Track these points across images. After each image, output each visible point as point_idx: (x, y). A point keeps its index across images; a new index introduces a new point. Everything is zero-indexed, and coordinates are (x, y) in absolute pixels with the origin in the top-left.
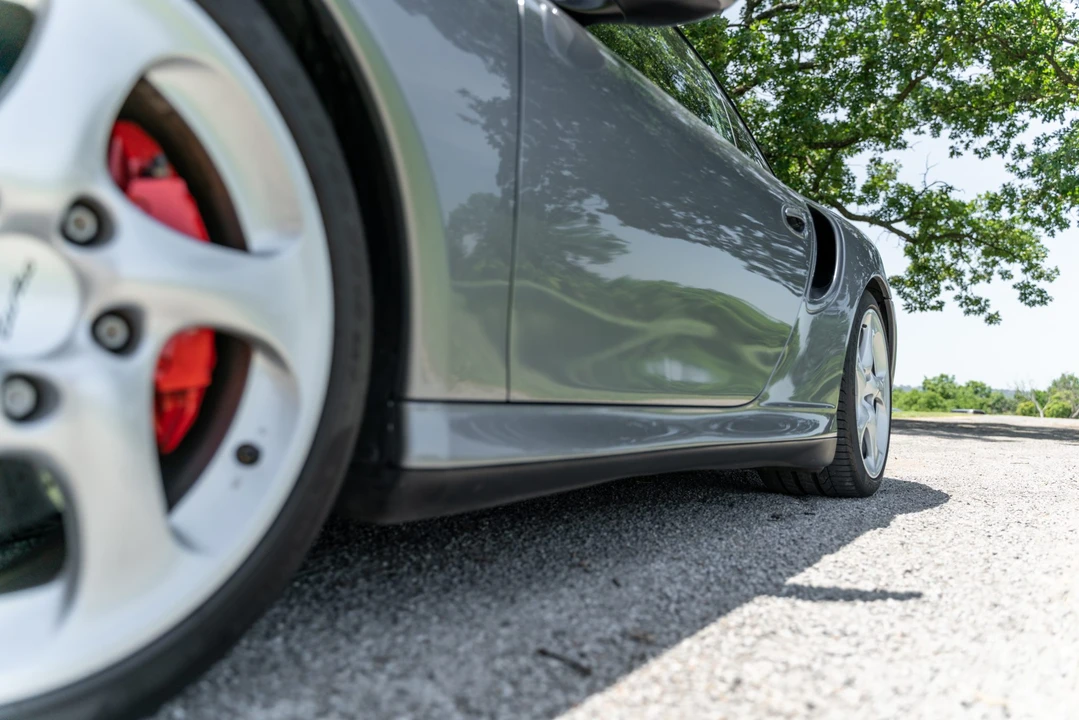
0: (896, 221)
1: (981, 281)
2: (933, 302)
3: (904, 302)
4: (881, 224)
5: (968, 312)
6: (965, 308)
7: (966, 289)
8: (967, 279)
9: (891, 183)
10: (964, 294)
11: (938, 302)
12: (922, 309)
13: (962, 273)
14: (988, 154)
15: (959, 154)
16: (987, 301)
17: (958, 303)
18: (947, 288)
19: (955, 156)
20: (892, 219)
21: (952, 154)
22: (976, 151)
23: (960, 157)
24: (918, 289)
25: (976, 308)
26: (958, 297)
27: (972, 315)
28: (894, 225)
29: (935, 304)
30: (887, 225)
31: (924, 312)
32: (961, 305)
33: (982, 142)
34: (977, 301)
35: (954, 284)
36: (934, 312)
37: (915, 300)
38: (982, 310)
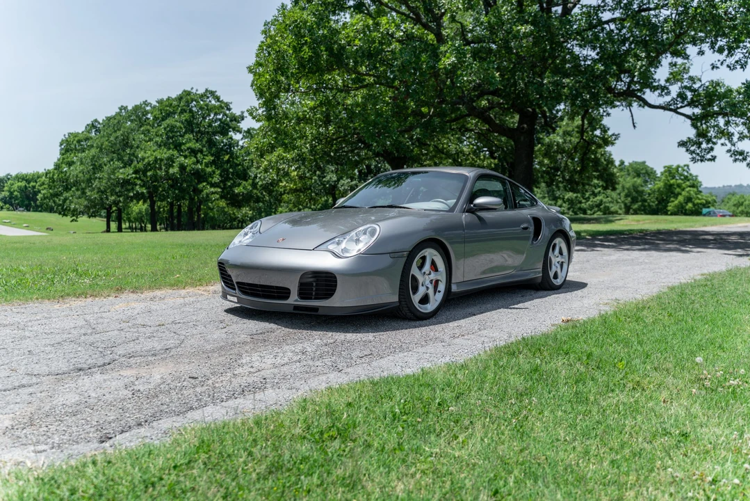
0: (681, 107)
1: (745, 139)
2: (709, 156)
3: (691, 156)
4: (671, 110)
5: (735, 160)
6: (733, 158)
7: (734, 145)
8: (735, 139)
9: (685, 76)
10: (733, 148)
11: (712, 156)
12: (702, 161)
13: (733, 134)
14: (735, 68)
15: (717, 68)
16: (748, 153)
17: (729, 154)
18: (722, 144)
19: (715, 69)
20: (679, 106)
21: (713, 68)
22: (728, 66)
23: (718, 70)
24: (699, 147)
25: (741, 158)
26: (729, 151)
27: (738, 162)
28: (680, 110)
29: (711, 157)
30: (675, 111)
31: (703, 162)
32: (731, 156)
33: (731, 60)
34: (741, 153)
35: (727, 142)
36: (709, 162)
37: (698, 154)
38: (745, 159)
